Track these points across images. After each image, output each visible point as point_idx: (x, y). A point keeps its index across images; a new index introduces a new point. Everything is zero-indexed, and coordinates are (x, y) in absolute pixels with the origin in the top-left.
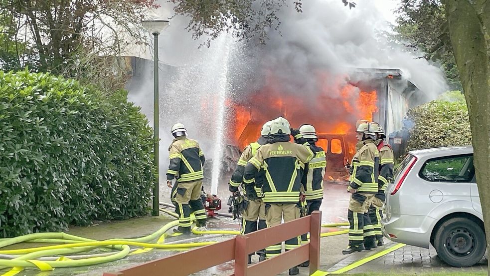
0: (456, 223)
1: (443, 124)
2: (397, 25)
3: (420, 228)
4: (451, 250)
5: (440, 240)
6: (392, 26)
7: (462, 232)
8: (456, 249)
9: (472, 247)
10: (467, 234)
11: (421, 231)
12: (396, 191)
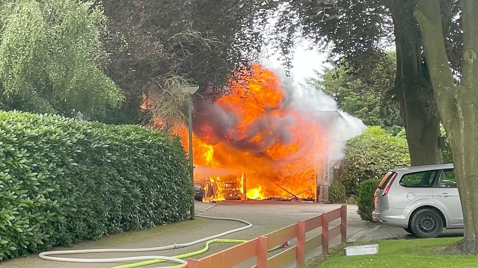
0: (424, 212)
1: (372, 152)
2: (323, 73)
3: (402, 216)
4: (422, 229)
5: (415, 223)
6: (318, 74)
7: (428, 218)
8: (425, 228)
9: (435, 226)
10: (431, 218)
11: (403, 217)
12: (385, 194)
